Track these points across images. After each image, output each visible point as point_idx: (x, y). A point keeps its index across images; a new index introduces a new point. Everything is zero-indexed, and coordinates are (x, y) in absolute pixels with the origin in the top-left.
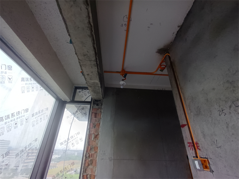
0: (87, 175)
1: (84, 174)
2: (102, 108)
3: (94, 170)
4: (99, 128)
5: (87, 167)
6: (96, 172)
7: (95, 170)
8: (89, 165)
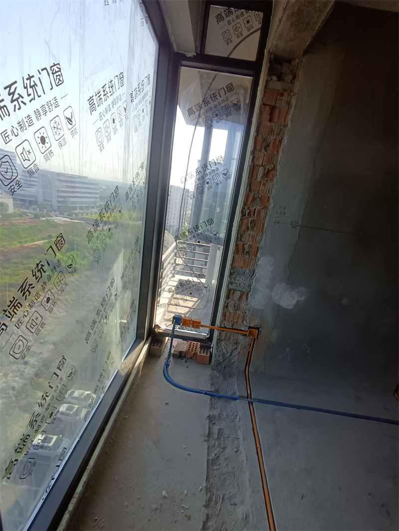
0: (244, 245)
1: (238, 243)
2: (296, 89)
3: (258, 238)
4: (278, 152)
5: (244, 231)
6: (262, 242)
7: (261, 240)
8: (248, 230)
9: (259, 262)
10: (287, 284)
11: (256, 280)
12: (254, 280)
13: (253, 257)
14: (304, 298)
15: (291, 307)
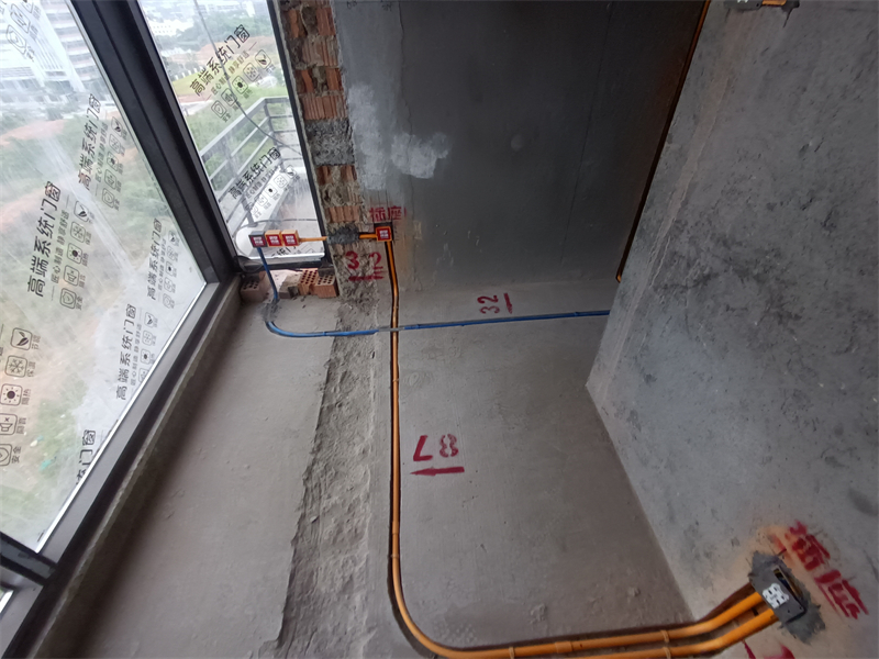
0: (310, 71)
1: (298, 68)
3: (331, 49)
5: (301, 39)
6: (340, 57)
7: (336, 51)
8: (306, 33)
9: (349, 101)
10: (411, 134)
11: (355, 137)
12: (352, 139)
13: (336, 92)
14: (446, 153)
15: (430, 174)
